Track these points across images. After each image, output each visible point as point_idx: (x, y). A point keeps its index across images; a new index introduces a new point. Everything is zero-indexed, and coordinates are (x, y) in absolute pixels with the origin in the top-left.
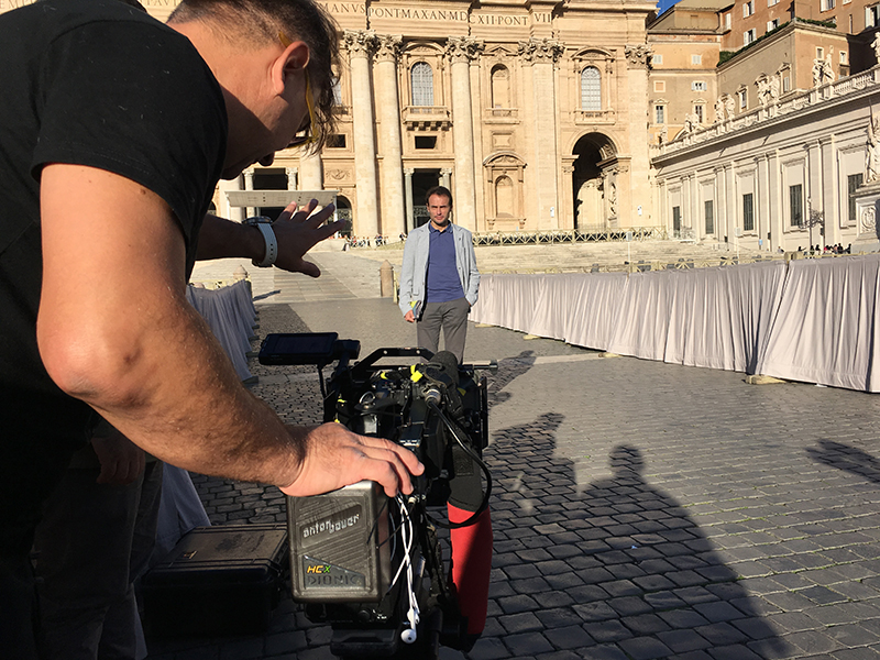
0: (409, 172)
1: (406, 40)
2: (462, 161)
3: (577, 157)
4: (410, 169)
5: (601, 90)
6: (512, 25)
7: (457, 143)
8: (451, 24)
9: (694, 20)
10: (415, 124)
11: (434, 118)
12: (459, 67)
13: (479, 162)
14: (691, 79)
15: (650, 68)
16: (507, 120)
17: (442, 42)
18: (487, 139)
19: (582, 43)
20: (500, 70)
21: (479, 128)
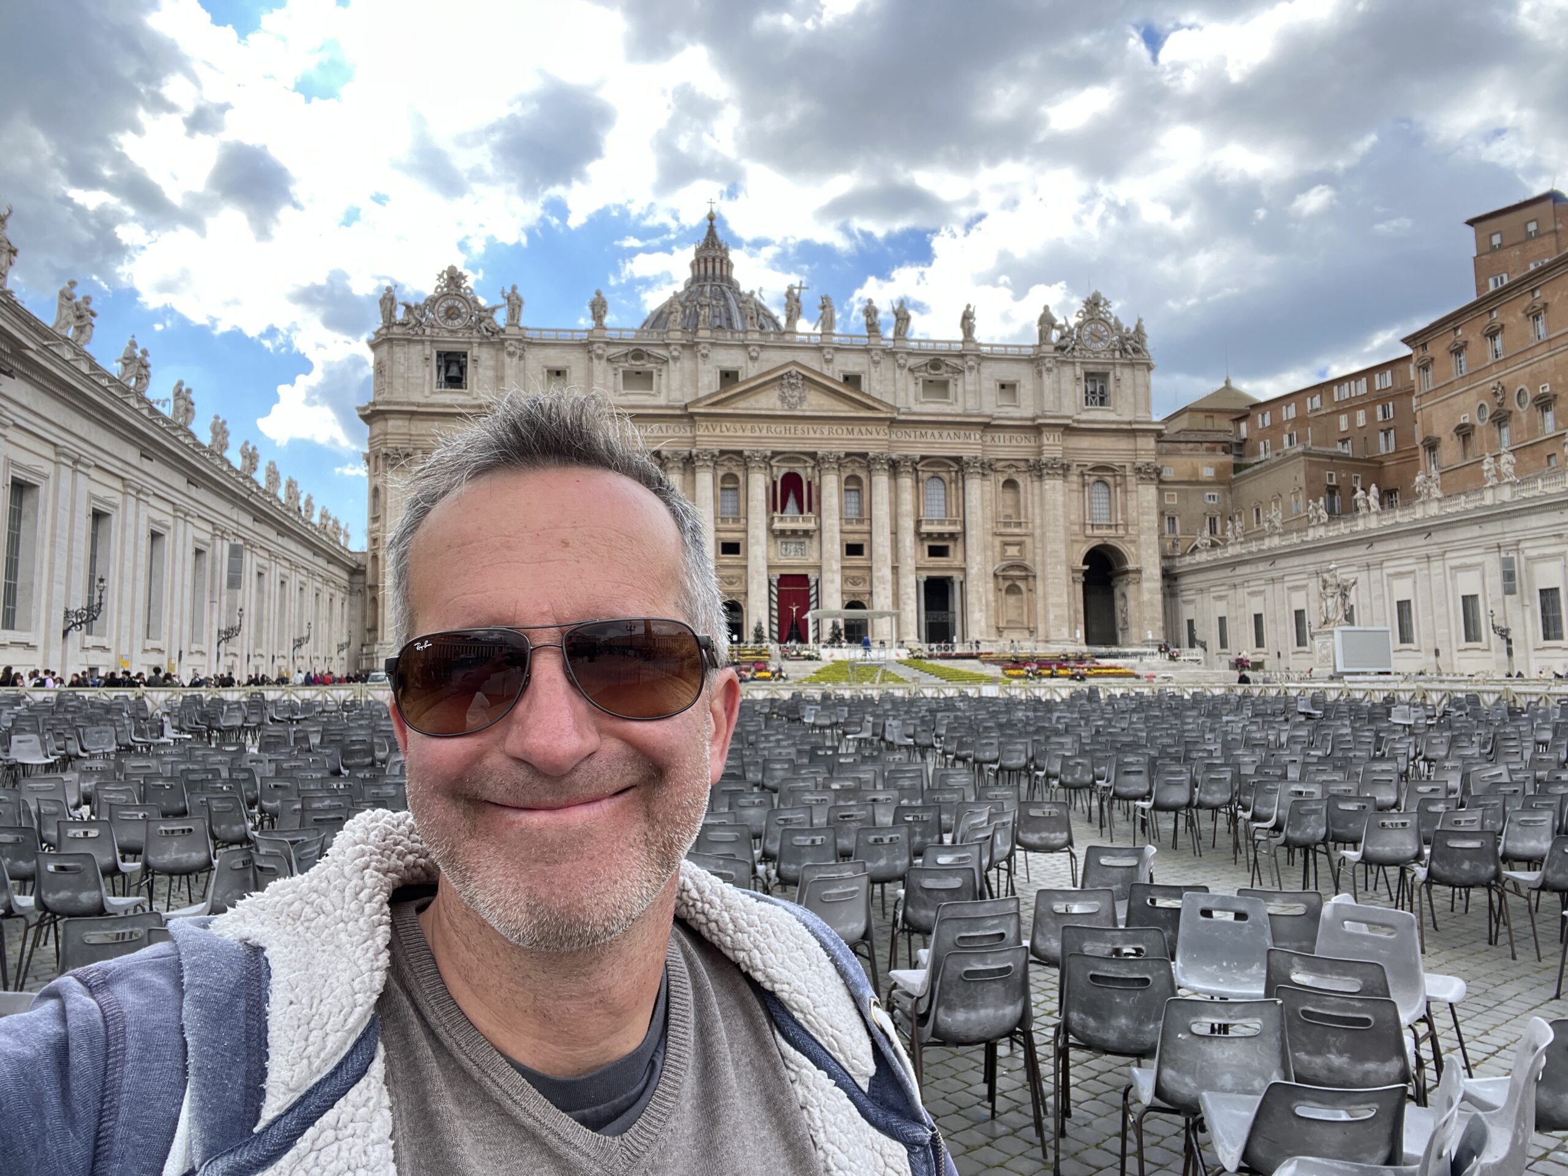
0: (922, 580)
1: (923, 458)
2: (974, 570)
3: (1087, 567)
4: (924, 575)
5: (1110, 502)
6: (1022, 443)
7: (969, 553)
8: (966, 443)
9: (1209, 421)
10: (930, 535)
11: (947, 529)
12: (973, 483)
13: (990, 570)
14: (1204, 491)
15: (1161, 482)
16: (1017, 530)
17: (957, 460)
18: (998, 549)
19: (1091, 460)
20: (1010, 484)
21: (990, 538)
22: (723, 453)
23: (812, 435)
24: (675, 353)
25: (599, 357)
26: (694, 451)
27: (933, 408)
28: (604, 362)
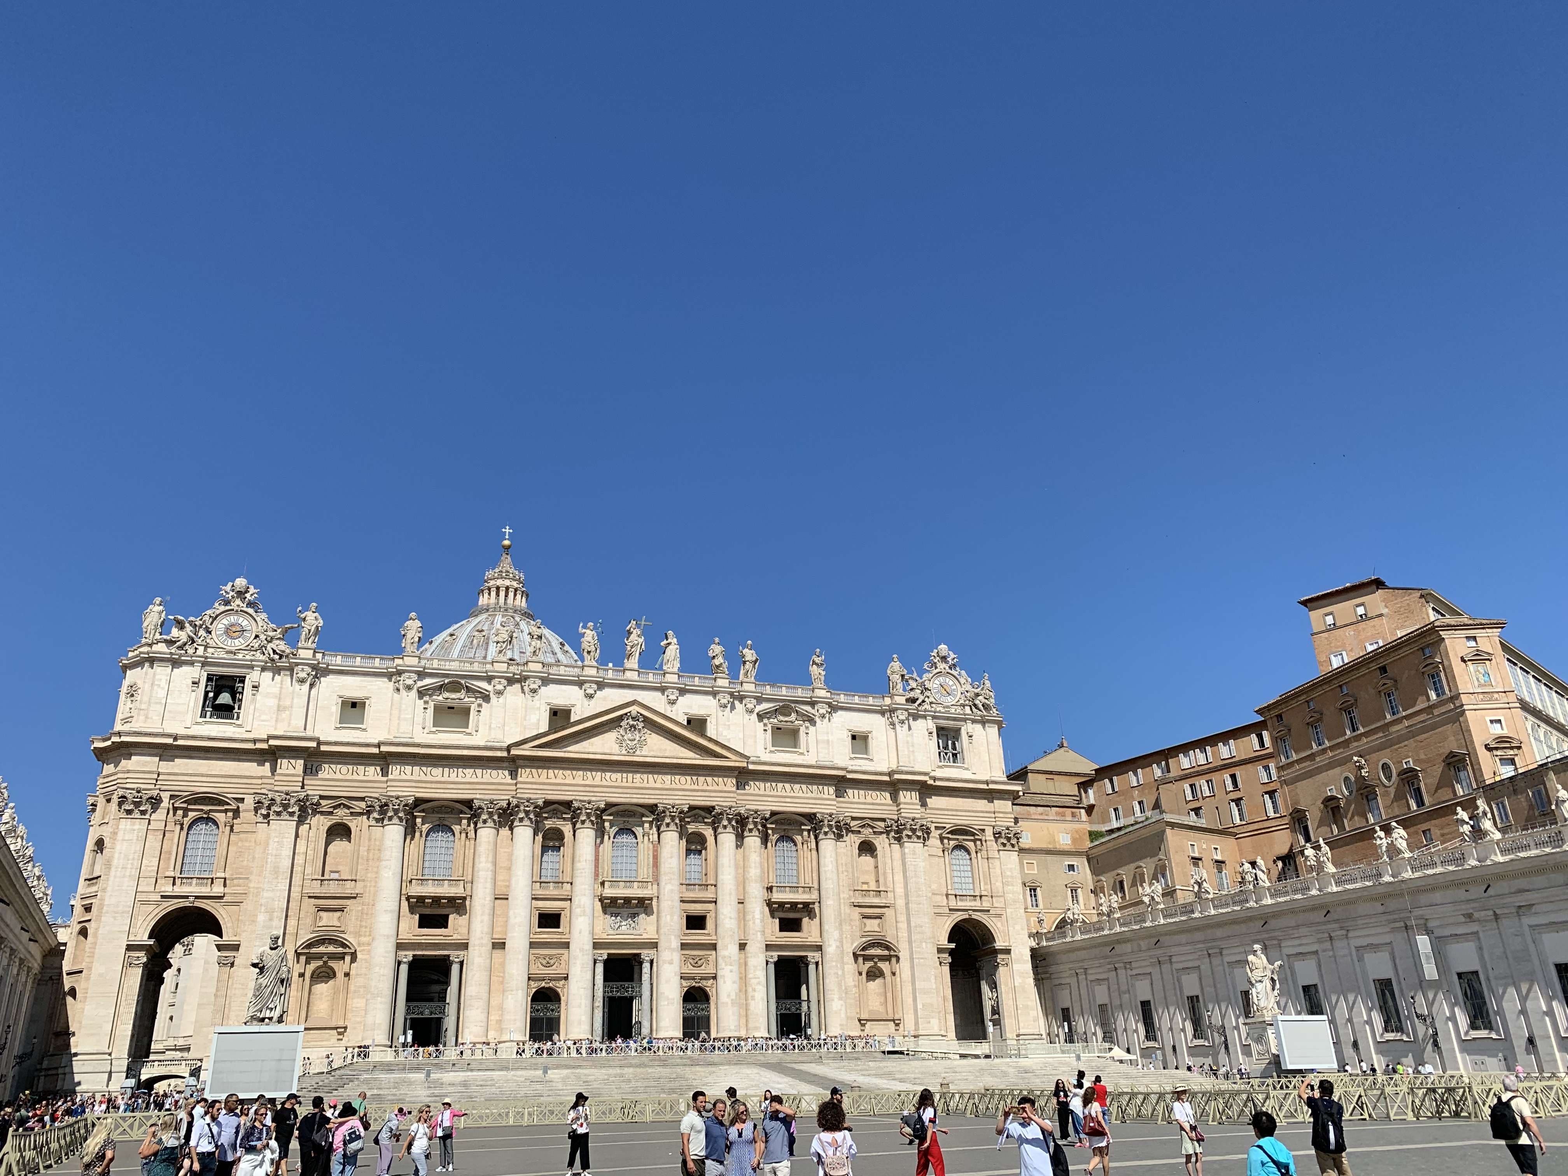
0: (772, 961)
1: (773, 814)
2: (831, 948)
3: (953, 946)
4: (774, 954)
5: (972, 871)
6: (878, 801)
7: (826, 927)
8: (819, 799)
9: (1051, 784)
10: (781, 905)
11: (800, 897)
12: (828, 845)
13: (850, 949)
14: (1063, 861)
15: (1021, 849)
16: (876, 901)
17: (810, 817)
18: (857, 923)
19: (951, 821)
20: (867, 848)
21: (848, 911)
22: (547, 803)
23: (652, 784)
24: (500, 687)
25: (409, 688)
26: (514, 802)
27: (784, 758)
28: (414, 693)
